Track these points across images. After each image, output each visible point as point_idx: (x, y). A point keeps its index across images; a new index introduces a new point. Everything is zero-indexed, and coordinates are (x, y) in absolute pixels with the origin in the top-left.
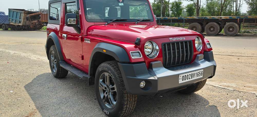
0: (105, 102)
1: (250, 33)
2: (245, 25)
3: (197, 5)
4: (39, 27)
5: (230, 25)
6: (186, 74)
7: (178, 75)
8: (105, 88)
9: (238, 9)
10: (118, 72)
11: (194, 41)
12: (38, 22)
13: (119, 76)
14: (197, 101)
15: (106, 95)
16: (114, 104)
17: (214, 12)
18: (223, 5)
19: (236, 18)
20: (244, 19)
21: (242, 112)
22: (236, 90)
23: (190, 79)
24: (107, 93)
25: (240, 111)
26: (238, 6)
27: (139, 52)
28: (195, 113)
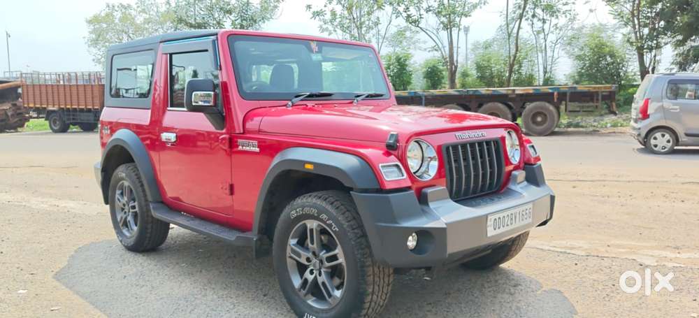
0: (306, 295)
1: (582, 127)
2: (570, 108)
3: (451, 62)
4: (16, 122)
5: (535, 108)
6: (501, 215)
7: (486, 216)
8: (308, 260)
9: (548, 71)
10: (347, 216)
11: (503, 139)
12: (14, 108)
13: (351, 226)
14: (513, 282)
15: (310, 278)
16: (335, 298)
17: (493, 77)
18: (514, 60)
19: (550, 91)
20: (568, 94)
21: (619, 300)
22: (592, 254)
23: (507, 225)
24: (312, 272)
25: (615, 297)
26: (548, 63)
27: (397, 166)
28: (518, 308)
